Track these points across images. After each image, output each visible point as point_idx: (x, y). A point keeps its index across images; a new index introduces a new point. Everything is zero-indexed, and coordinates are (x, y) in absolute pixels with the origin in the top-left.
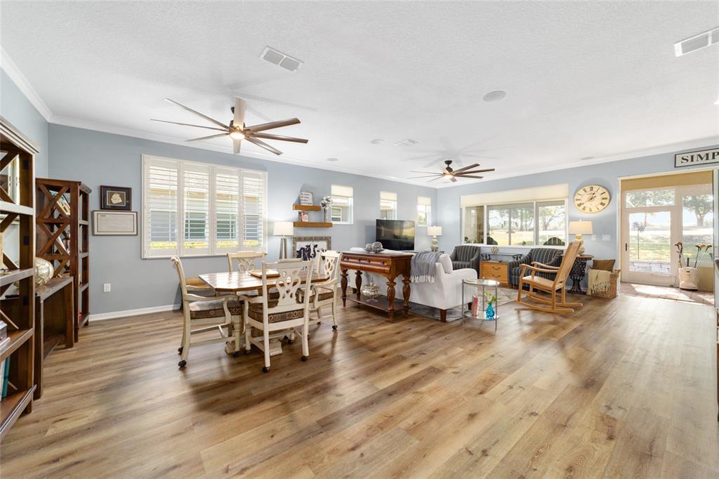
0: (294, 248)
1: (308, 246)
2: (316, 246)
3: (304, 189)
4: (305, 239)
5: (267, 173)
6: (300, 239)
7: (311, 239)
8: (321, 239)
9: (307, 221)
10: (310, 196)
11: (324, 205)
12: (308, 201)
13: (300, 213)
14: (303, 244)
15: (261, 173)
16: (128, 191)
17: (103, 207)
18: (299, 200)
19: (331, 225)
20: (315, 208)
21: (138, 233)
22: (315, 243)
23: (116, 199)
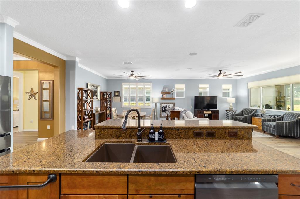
0: (161, 106)
1: (166, 106)
2: (169, 106)
3: (165, 87)
4: (165, 103)
5: (152, 83)
6: (163, 103)
7: (167, 103)
8: (171, 103)
9: (165, 97)
10: (167, 89)
11: (172, 92)
12: (166, 91)
13: (163, 95)
14: (164, 105)
15: (150, 83)
16: (118, 92)
17: (115, 96)
18: (163, 91)
19: (174, 99)
20: (169, 93)
21: (121, 102)
22: (169, 105)
23: (117, 94)
